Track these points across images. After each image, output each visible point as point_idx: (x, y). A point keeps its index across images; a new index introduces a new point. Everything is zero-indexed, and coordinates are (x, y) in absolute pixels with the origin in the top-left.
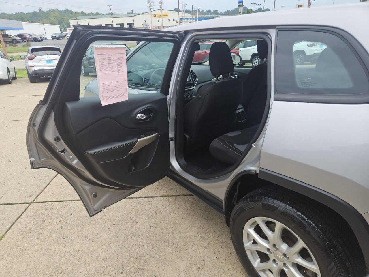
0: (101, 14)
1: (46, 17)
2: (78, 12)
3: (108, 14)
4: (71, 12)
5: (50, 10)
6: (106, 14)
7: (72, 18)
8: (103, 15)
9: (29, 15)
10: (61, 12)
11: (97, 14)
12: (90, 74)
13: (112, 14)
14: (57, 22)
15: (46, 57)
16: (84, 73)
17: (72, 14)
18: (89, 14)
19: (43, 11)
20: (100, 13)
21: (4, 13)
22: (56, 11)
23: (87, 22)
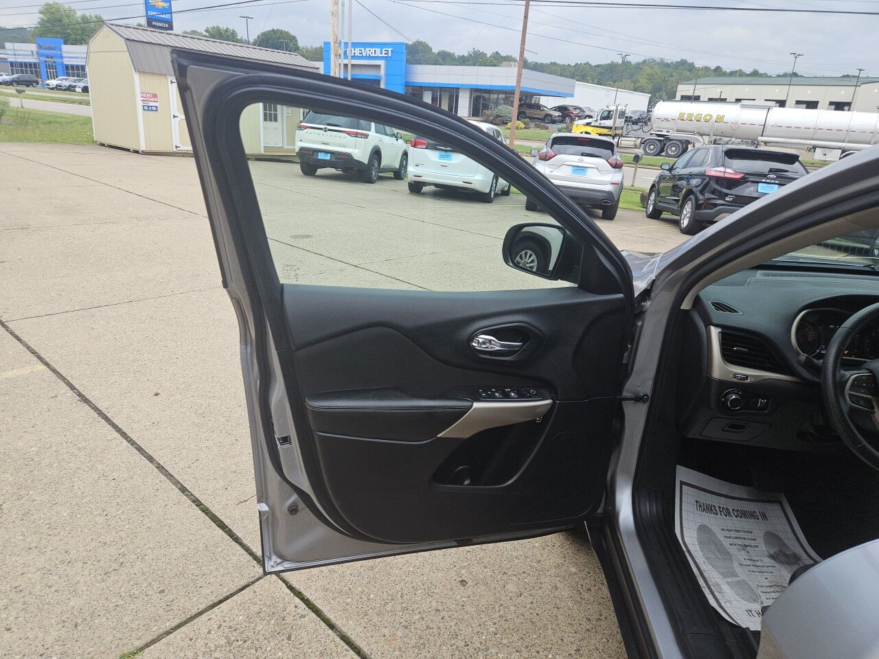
0: (765, 75)
1: (631, 76)
2: (707, 69)
3: (785, 75)
4: (691, 67)
5: (644, 62)
6: (779, 76)
7: (687, 80)
8: (771, 77)
9: (599, 70)
10: (668, 65)
11: (755, 74)
12: (665, 215)
13: (795, 75)
14: (650, 87)
15: (575, 159)
16: (651, 209)
17: (690, 71)
18: (732, 74)
19: (629, 62)
20: (761, 71)
21: (554, 64)
22: (659, 64)
23: (719, 90)
